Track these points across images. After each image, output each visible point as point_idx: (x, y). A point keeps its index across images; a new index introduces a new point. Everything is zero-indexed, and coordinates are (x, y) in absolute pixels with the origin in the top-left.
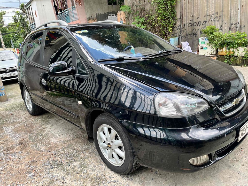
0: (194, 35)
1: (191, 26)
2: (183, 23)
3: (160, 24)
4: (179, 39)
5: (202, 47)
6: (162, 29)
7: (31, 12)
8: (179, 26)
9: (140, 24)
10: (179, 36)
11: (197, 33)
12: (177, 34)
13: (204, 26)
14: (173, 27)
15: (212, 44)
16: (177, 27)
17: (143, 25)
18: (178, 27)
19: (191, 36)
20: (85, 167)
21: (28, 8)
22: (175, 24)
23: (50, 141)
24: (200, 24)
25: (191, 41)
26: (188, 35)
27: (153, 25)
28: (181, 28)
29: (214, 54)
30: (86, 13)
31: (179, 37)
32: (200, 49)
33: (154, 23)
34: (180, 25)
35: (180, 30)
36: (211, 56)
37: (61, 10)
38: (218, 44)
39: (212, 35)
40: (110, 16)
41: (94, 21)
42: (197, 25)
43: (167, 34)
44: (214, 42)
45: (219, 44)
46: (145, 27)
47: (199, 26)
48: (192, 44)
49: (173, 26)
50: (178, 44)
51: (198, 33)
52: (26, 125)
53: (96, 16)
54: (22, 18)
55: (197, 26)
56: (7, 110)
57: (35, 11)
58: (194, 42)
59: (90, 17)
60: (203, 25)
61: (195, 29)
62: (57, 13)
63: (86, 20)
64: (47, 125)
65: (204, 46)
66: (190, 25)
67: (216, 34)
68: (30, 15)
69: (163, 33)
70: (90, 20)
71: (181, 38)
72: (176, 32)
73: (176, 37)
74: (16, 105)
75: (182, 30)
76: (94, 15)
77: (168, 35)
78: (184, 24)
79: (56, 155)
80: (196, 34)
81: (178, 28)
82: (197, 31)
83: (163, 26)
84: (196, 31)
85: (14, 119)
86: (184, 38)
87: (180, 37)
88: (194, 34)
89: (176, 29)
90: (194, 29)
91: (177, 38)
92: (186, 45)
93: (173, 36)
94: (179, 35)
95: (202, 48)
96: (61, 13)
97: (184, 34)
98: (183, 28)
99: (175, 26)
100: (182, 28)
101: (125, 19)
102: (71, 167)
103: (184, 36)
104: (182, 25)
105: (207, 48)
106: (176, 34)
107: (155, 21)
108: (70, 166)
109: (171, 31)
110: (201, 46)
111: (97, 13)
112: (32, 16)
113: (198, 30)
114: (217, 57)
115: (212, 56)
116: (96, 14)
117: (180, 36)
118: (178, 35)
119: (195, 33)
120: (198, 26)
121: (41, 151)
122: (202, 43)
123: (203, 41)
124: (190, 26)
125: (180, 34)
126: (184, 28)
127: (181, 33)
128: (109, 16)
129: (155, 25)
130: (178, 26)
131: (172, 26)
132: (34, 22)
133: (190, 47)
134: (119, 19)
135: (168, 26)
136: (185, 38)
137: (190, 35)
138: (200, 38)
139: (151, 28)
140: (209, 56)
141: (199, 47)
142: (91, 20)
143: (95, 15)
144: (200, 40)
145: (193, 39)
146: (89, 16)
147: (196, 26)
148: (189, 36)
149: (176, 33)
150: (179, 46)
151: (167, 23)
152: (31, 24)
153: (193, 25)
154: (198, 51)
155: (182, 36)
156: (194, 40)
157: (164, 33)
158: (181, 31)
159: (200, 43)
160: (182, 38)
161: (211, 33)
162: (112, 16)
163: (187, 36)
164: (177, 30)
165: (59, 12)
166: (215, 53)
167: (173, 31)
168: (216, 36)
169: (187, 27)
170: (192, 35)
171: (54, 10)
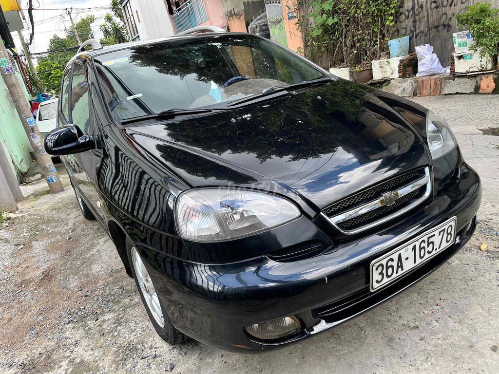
0: (446, 29)
1: (437, 7)
2: (418, 3)
3: (367, 11)
4: (410, 39)
5: (460, 55)
6: (371, 21)
7: (131, 14)
8: (409, 9)
9: (325, 16)
10: (412, 32)
11: (450, 23)
12: (406, 28)
13: (465, 5)
14: (397, 16)
15: (480, 48)
16: (407, 13)
17: (331, 18)
18: (409, 12)
19: (438, 31)
20: (120, 324)
21: (124, 7)
22: (401, 6)
23: (90, 270)
24: (457, 2)
25: (438, 43)
26: (431, 29)
27: (352, 15)
28: (414, 14)
29: (488, 69)
30: (223, 3)
31: (411, 34)
32: (456, 60)
33: (353, 11)
34: (413, 9)
35: (412, 20)
36: (480, 74)
37: (177, 4)
38: (493, 45)
39: (479, 25)
40: (269, 5)
41: (240, 18)
42: (449, 4)
43: (385, 31)
44: (484, 42)
45: (495, 45)
46: (336, 20)
47: (455, 6)
48: (440, 48)
49: (397, 12)
50: (410, 52)
51: (454, 22)
52: (70, 238)
53: (243, 8)
54: (116, 28)
55: (450, 6)
56: (55, 209)
57: (137, 11)
58: (445, 43)
59: (231, 11)
60: (464, 3)
61: (445, 14)
62: (171, 12)
63: (222, 18)
65: (465, 51)
66: (434, 5)
67: (488, 22)
68: (129, 19)
69: (373, 30)
70: (230, 17)
71: (416, 37)
72: (403, 25)
73: (405, 35)
74: (72, 200)
75: (417, 17)
76: (238, 6)
77: (386, 34)
78: (420, 4)
79: (88, 297)
80: (449, 26)
81: (409, 15)
82: (450, 19)
83: (373, 14)
84: (448, 19)
85: (56, 227)
86: (422, 36)
87: (413, 36)
88: (444, 26)
89: (403, 17)
90: (443, 15)
91: (407, 38)
92: (426, 54)
93: (397, 34)
94: (410, 30)
95: (460, 57)
96: (179, 10)
97: (422, 27)
98: (419, 13)
99: (401, 10)
100: (417, 13)
101: (296, 7)
102: (99, 322)
103: (422, 32)
104: (416, 7)
105: (471, 55)
106: (405, 30)
107: (355, 5)
108: (97, 320)
109: (391, 25)
110: (458, 51)
111: (246, 2)
112: (133, 22)
113: (453, 15)
114: (496, 76)
115: (483, 74)
116: (244, 3)
117: (414, 33)
118: (408, 32)
119: (446, 23)
120: (453, 5)
121: (68, 289)
122: (460, 45)
123: (461, 42)
124: (434, 8)
125: (413, 29)
126: (421, 13)
127: (415, 27)
128: (268, 4)
129: (356, 15)
130: (408, 10)
131: (393, 11)
132: (138, 33)
133: (435, 55)
134: (285, 8)
135: (384, 13)
136: (426, 35)
137: (435, 28)
138: (454, 35)
139: (348, 20)
140: (477, 73)
141: (455, 55)
142: (232, 17)
143: (241, 5)
144: (456, 38)
145: (443, 38)
146: (229, 10)
147: (448, 6)
148: (433, 32)
149: (404, 27)
150: (411, 55)
151: (380, 7)
152: (132, 37)
153: (441, 5)
154: (453, 64)
155: (418, 31)
156: (445, 40)
157: (376, 30)
158: (414, 21)
159: (456, 46)
160: (419, 36)
161: (478, 22)
162: (273, 4)
163: (429, 30)
164: (407, 21)
165: (174, 8)
166: (490, 66)
167: (398, 23)
168: (488, 27)
169: (427, 11)
170: (440, 29)
171: (166, 5)
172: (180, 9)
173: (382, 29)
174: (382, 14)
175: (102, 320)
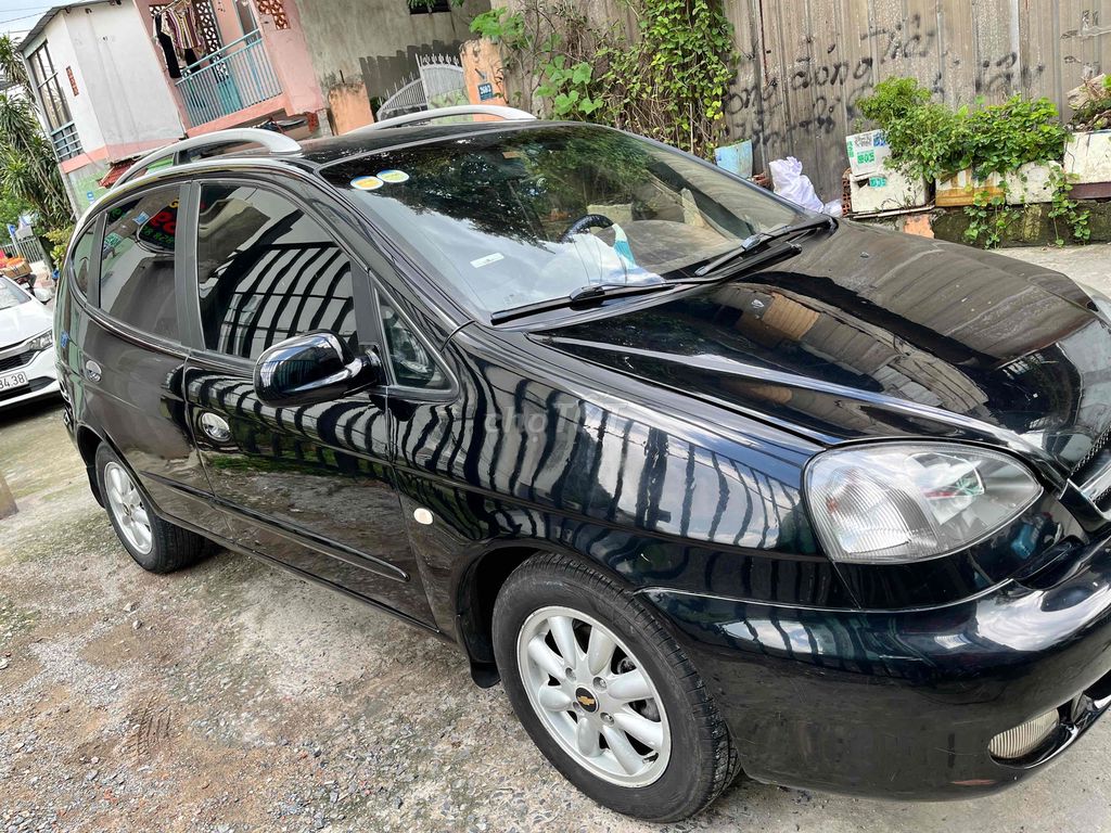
0: (823, 127)
1: (805, 85)
2: (766, 76)
3: (666, 88)
4: (754, 146)
5: (862, 178)
6: (676, 108)
7: (49, 74)
8: (749, 88)
9: (574, 95)
10: (756, 133)
11: (832, 117)
12: (743, 125)
13: (861, 82)
14: (727, 98)
15: (906, 163)
16: (744, 96)
17: (588, 99)
18: (749, 94)
19: (807, 131)
20: (473, 804)
21: (30, 58)
22: (732, 82)
23: (273, 691)
24: (846, 76)
25: (809, 155)
26: (795, 127)
27: (634, 95)
28: (760, 99)
29: (918, 204)
30: (313, 58)
31: (755, 137)
32: (854, 188)
33: (638, 86)
34: (757, 87)
35: (755, 109)
36: (904, 214)
37: (190, 57)
38: (935, 158)
39: (903, 121)
40: (429, 66)
41: (357, 92)
42: (829, 79)
43: (702, 130)
44: (916, 153)
45: (938, 158)
46: (599, 103)
47: (841, 83)
48: (814, 166)
49: (725, 92)
50: (754, 173)
51: (840, 114)
52: (141, 625)
53: (359, 70)
54: (7, 107)
55: (833, 82)
57: (68, 69)
58: (822, 156)
59: (333, 77)
60: (860, 77)
61: (822, 98)
62: (174, 72)
63: (314, 90)
64: (239, 613)
65: (874, 169)
66: (799, 80)
67: (921, 114)
68: (45, 87)
69: (680, 126)
70: (334, 89)
71: (765, 143)
72: (738, 118)
73: (742, 138)
75: (765, 105)
76: (350, 66)
77: (704, 133)
78: (771, 78)
79: (322, 757)
80: (830, 121)
81: (748, 100)
82: (832, 107)
83: (678, 95)
84: (828, 106)
85: (71, 601)
86: (775, 142)
87: (758, 141)
88: (821, 121)
89: (736, 104)
90: (818, 100)
91: (748, 144)
92: (791, 176)
93: (727, 136)
94: (753, 129)
95: (861, 183)
96: (193, 70)
97: (776, 123)
98: (770, 96)
99: (733, 89)
100: (765, 96)
101: (500, 75)
102: (409, 808)
103: (776, 133)
104: (763, 84)
105: (884, 178)
106: (741, 128)
107: (640, 76)
108: (402, 804)
109: (716, 117)
110: (857, 171)
111: (365, 57)
112: (55, 93)
113: (839, 100)
114: (934, 218)
115: (909, 214)
116: (362, 59)
117: (761, 135)
118: (748, 132)
119: (824, 117)
120: (838, 81)
121: (246, 747)
122: (861, 159)
123: (865, 152)
124: (799, 87)
125: (757, 127)
126: (774, 96)
127: (761, 122)
128: (425, 64)
129: (644, 96)
130: (746, 90)
131: (720, 91)
132: (69, 118)
133: (806, 180)
134: (471, 77)
135: (701, 94)
136: (784, 140)
137: (802, 125)
138: (849, 139)
139: (626, 106)
140: (898, 212)
141: (852, 178)
142: (340, 89)
143: (354, 63)
144: (854, 146)
145: (819, 144)
146: (329, 72)
147: (828, 84)
148: (798, 134)
149: (740, 122)
150: (758, 179)
151: (694, 83)
152: (52, 130)
153: (813, 81)
154: (847, 195)
155: (767, 132)
156: (822, 148)
157: (685, 127)
158: (760, 112)
159: (853, 160)
160: (771, 140)
161: (900, 114)
162: (446, 66)
163: (790, 130)
164: (744, 110)
165: (182, 64)
166: (921, 199)
167: (727, 115)
168: (922, 124)
169: (786, 92)
170: (812, 127)
171: (159, 55)
172: (198, 68)
173: (697, 124)
174: (697, 95)
175: (413, 801)
